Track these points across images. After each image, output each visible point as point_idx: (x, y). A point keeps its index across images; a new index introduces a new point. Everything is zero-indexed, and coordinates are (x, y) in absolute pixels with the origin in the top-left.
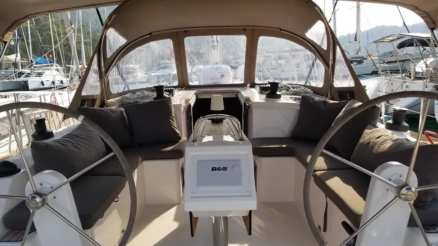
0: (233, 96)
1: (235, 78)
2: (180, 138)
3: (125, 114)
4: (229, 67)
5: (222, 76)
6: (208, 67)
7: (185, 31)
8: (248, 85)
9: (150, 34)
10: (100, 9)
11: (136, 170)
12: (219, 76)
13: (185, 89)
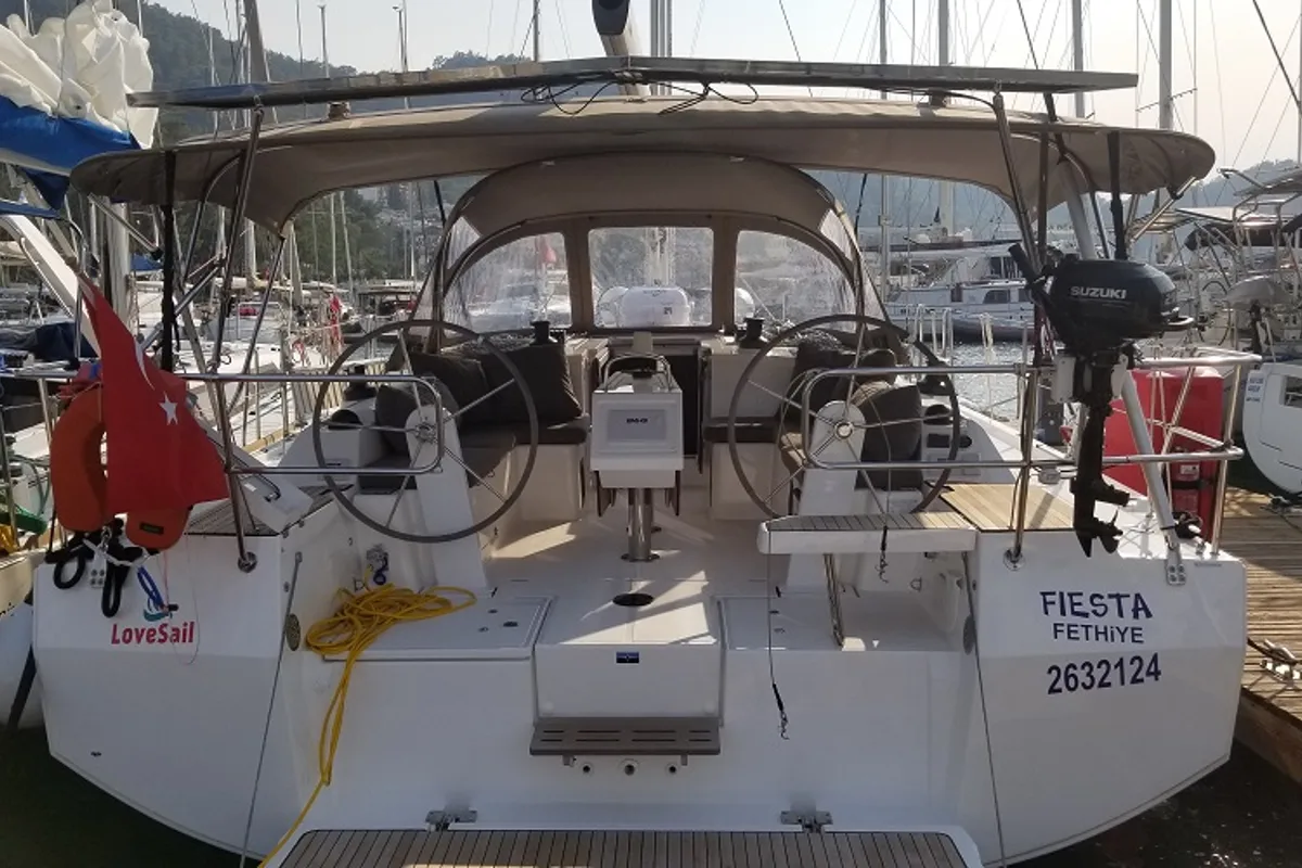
0: (689, 352)
1: (695, 315)
2: (579, 413)
3: (481, 369)
4: (683, 293)
5: (667, 310)
6: (638, 289)
7: (591, 218)
8: (722, 331)
9: (522, 223)
10: (441, 182)
11: (509, 454)
12: (661, 308)
13: (587, 337)
